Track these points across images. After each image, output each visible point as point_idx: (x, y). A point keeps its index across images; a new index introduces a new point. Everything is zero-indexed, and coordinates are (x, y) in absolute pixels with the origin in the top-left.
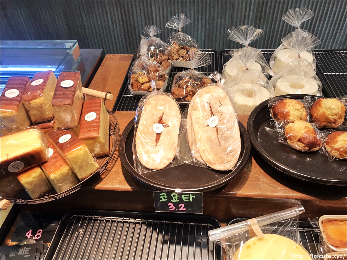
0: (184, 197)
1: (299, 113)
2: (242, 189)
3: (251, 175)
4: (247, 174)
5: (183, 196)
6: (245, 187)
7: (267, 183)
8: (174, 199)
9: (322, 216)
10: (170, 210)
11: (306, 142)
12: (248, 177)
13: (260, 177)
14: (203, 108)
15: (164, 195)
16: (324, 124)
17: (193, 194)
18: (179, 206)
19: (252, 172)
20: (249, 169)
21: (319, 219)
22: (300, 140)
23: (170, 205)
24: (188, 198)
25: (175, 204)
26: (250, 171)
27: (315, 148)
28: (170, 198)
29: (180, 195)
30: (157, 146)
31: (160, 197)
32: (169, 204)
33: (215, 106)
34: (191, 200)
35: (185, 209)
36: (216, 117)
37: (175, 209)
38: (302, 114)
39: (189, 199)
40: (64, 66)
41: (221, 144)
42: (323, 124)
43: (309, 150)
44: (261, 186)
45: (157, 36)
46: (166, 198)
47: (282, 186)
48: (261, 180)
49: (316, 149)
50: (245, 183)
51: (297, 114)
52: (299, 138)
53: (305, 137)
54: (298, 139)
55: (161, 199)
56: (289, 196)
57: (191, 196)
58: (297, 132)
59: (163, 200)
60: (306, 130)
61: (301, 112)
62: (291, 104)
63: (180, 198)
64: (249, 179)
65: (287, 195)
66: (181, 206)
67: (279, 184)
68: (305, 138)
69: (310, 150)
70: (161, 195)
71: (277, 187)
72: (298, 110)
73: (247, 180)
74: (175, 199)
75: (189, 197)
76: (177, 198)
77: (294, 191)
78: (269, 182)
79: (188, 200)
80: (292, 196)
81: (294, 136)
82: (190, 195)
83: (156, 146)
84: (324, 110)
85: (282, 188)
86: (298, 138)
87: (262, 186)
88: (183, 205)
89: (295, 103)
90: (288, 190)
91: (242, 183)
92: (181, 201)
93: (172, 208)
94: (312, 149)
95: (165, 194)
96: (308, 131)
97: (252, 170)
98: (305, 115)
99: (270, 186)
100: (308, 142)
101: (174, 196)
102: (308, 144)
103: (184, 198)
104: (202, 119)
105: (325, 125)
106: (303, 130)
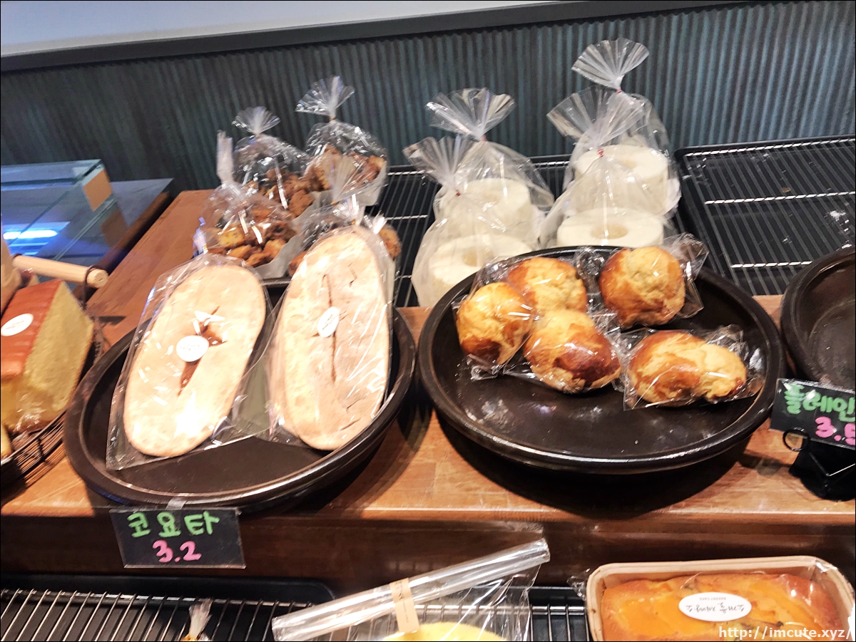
0: (192, 521)
1: (560, 293)
2: (382, 498)
3: (418, 460)
4: (405, 458)
5: (188, 519)
6: (389, 493)
7: (452, 480)
8: (166, 529)
9: (601, 568)
10: (162, 560)
11: (574, 366)
12: (406, 466)
13: (438, 464)
14: (313, 290)
15: (138, 519)
16: (634, 315)
17: (212, 514)
18: (183, 547)
19: (420, 453)
20: (416, 445)
21: (591, 576)
22: (559, 363)
23: (159, 548)
24: (201, 524)
25: (173, 543)
26: (417, 450)
27: (602, 379)
28: (155, 528)
29: (180, 515)
30: (180, 396)
31: (132, 525)
32: (156, 545)
33: (337, 282)
34: (210, 531)
35: (198, 557)
36: (334, 311)
37: (174, 558)
38: (568, 295)
39: (204, 526)
40: (67, 223)
41: (338, 378)
42: (631, 316)
43: (587, 385)
44: (434, 486)
45: (272, 132)
46: (145, 525)
47: (491, 485)
48: (438, 471)
49: (604, 381)
50: (393, 482)
51: (553, 297)
52: (557, 356)
53: (571, 352)
54: (552, 360)
55: (134, 530)
56: (502, 512)
57: (210, 520)
58: (549, 341)
59: (139, 534)
60: (573, 332)
61: (564, 290)
62: (540, 272)
63: (181, 525)
64: (409, 470)
65: (498, 512)
66: (187, 549)
67: (483, 479)
68: (570, 356)
69: (589, 386)
70: (131, 518)
71: (476, 489)
72: (556, 286)
73: (401, 474)
74: (170, 529)
75: (203, 520)
76: (173, 527)
77: (520, 499)
78: (457, 476)
79: (201, 531)
80: (511, 513)
81: (543, 353)
82: (206, 514)
83: (179, 394)
84: (627, 278)
85: (490, 490)
86: (553, 357)
87: (436, 488)
88: (191, 545)
89: (551, 268)
90: (504, 496)
91: (384, 483)
92: (185, 535)
93: (165, 555)
94: (594, 383)
95: (142, 516)
96: (578, 334)
97: (423, 447)
98: (578, 297)
99: (460, 486)
100: (578, 365)
101: (166, 519)
102: (580, 370)
103: (190, 526)
104: (305, 318)
105: (636, 318)
106: (565, 334)
